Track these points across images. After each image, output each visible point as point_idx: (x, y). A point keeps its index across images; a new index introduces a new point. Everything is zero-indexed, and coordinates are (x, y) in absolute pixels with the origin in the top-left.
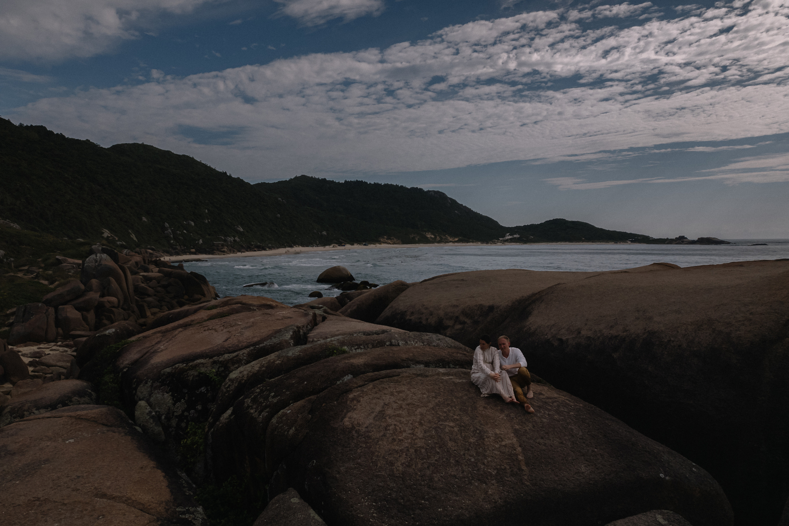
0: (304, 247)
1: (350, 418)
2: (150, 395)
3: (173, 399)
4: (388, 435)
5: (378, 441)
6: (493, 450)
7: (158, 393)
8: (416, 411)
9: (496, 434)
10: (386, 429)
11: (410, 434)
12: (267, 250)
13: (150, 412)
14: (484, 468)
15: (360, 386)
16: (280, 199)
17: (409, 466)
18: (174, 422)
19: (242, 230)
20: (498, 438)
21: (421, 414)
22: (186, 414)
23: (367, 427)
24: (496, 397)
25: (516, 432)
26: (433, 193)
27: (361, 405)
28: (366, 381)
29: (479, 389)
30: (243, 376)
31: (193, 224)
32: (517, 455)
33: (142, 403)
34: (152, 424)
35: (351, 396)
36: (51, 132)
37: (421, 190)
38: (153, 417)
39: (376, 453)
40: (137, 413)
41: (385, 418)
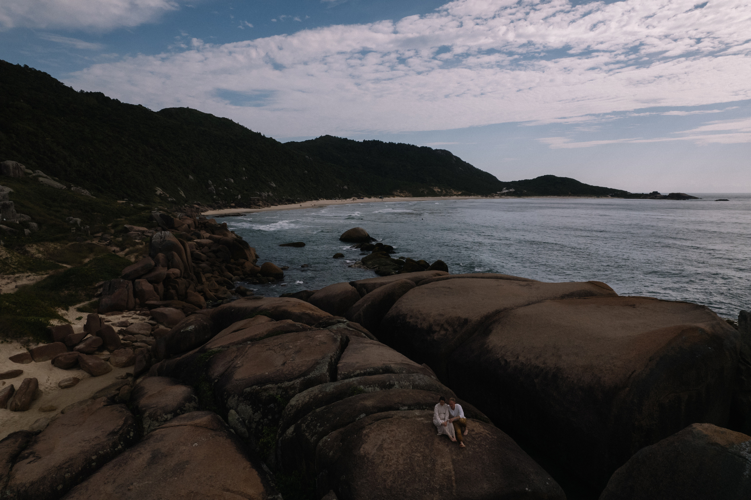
0: (328, 200)
1: (363, 448)
2: (237, 406)
3: (253, 410)
4: (384, 462)
5: (378, 466)
6: (439, 473)
7: (243, 405)
8: (400, 445)
9: (442, 463)
10: (383, 457)
11: (395, 461)
12: (296, 203)
13: (238, 418)
14: (433, 484)
15: (370, 424)
16: (307, 157)
17: (394, 483)
18: (254, 426)
19: (274, 185)
20: (443, 465)
21: (403, 448)
22: (261, 421)
23: (373, 456)
24: (445, 437)
25: (453, 461)
26: (440, 152)
27: (370, 439)
28: (373, 421)
29: (437, 429)
30: (299, 405)
31: (232, 181)
32: (451, 476)
33: (233, 411)
34: (240, 426)
35: (364, 432)
36: (108, 98)
37: (429, 149)
38: (240, 422)
39: (377, 474)
40: (230, 418)
41: (383, 450)
